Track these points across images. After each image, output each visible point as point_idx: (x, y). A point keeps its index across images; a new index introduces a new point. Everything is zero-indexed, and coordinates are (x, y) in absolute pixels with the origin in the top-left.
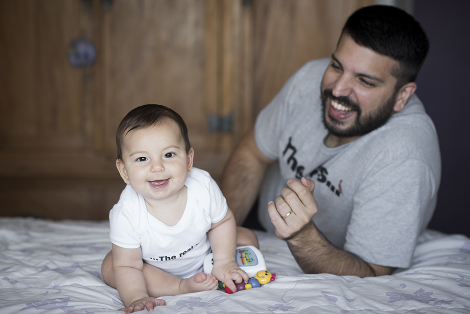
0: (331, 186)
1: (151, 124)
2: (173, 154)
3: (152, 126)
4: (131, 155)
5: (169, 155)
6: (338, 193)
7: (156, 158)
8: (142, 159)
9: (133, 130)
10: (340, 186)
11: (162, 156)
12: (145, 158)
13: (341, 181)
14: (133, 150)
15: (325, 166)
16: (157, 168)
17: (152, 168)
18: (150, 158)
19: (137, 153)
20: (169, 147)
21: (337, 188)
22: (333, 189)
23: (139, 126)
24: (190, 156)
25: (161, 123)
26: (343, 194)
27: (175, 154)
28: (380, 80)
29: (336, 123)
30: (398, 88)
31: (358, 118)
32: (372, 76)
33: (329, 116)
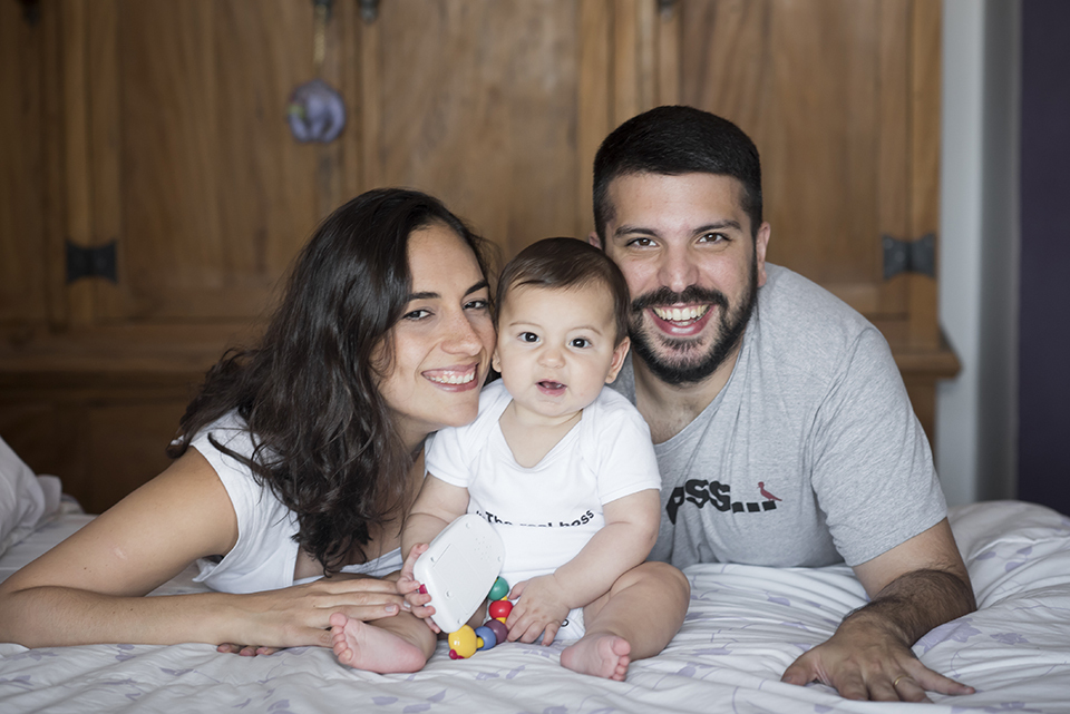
0: (746, 507)
1: (562, 286)
2: (586, 343)
3: (563, 289)
4: (513, 324)
5: (580, 343)
6: (770, 506)
7: (554, 341)
8: (530, 337)
9: (526, 286)
10: (764, 493)
11: (565, 341)
12: (536, 337)
13: (761, 484)
14: (518, 317)
16: (552, 361)
17: (542, 357)
18: (545, 339)
19: (524, 323)
20: (583, 328)
21: (760, 500)
22: (753, 507)
23: (542, 282)
24: (620, 351)
25: (580, 287)
26: (780, 499)
27: (590, 343)
28: (736, 225)
29: (689, 347)
30: (754, 235)
31: (722, 318)
32: (722, 223)
33: (668, 343)
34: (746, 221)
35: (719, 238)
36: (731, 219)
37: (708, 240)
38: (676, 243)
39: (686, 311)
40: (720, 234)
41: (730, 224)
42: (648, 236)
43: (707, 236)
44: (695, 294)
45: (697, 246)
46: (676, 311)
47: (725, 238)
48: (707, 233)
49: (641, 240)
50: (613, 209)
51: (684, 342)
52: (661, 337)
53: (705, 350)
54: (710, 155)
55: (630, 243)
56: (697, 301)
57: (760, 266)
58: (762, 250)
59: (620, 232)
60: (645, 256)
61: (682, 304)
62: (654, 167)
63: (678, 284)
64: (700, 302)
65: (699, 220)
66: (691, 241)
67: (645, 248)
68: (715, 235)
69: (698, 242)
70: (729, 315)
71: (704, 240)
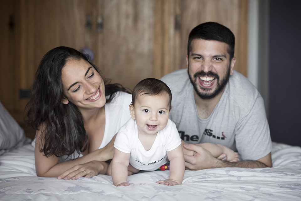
0: (216, 137)
4: (141, 107)
5: (161, 112)
6: (223, 138)
10: (223, 135)
12: (148, 110)
13: (223, 133)
15: (208, 128)
16: (154, 119)
17: (151, 118)
19: (145, 107)
20: (162, 108)
21: (221, 136)
22: (218, 138)
26: (226, 137)
27: (164, 112)
28: (225, 56)
29: (208, 90)
30: (230, 60)
31: (218, 83)
32: (221, 55)
33: (202, 88)
34: (228, 56)
35: (220, 59)
36: (223, 54)
37: (217, 59)
38: (207, 59)
39: (208, 78)
40: (220, 58)
41: (223, 56)
42: (200, 57)
43: (216, 58)
44: (211, 74)
45: (213, 61)
46: (205, 78)
47: (221, 59)
48: (216, 57)
49: (198, 58)
50: (192, 48)
51: (206, 89)
52: (200, 87)
53: (212, 92)
54: (220, 36)
55: (195, 58)
56: (211, 76)
57: (231, 69)
58: (233, 65)
59: (193, 55)
60: (198, 61)
61: (207, 76)
62: (203, 37)
63: (206, 70)
64: (212, 76)
65: (214, 53)
66: (212, 59)
67: (199, 60)
68: (219, 58)
69: (214, 60)
70: (220, 82)
71: (215, 59)
